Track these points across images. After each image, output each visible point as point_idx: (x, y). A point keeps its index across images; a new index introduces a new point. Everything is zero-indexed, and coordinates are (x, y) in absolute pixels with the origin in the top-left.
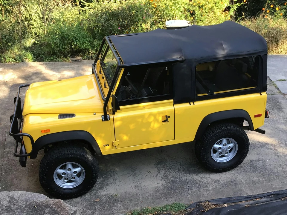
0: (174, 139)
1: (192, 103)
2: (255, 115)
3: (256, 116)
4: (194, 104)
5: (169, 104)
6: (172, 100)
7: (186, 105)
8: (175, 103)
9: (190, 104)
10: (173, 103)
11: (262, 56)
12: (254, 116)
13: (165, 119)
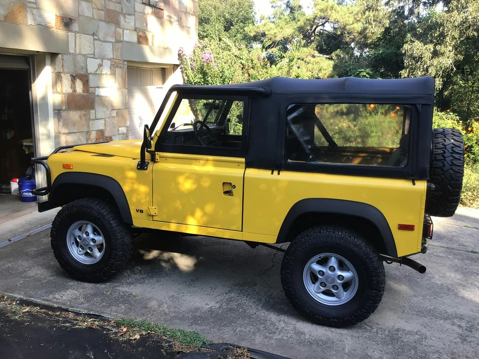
0: (242, 231)
1: (276, 172)
2: (399, 225)
3: (403, 227)
4: (279, 174)
5: (239, 165)
6: (243, 160)
7: (265, 174)
8: (248, 165)
9: (272, 173)
10: (244, 165)
11: (418, 106)
12: (397, 227)
13: (227, 188)
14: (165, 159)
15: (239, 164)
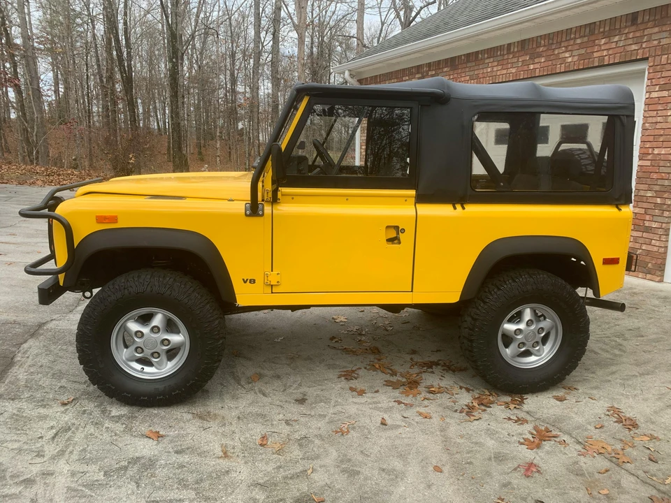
1: (459, 207)
2: (604, 259)
3: (608, 262)
4: (464, 208)
5: (406, 200)
6: (413, 192)
7: (444, 210)
8: (421, 199)
9: (455, 208)
10: (413, 200)
13: (393, 234)
14: (290, 197)
15: (406, 198)
